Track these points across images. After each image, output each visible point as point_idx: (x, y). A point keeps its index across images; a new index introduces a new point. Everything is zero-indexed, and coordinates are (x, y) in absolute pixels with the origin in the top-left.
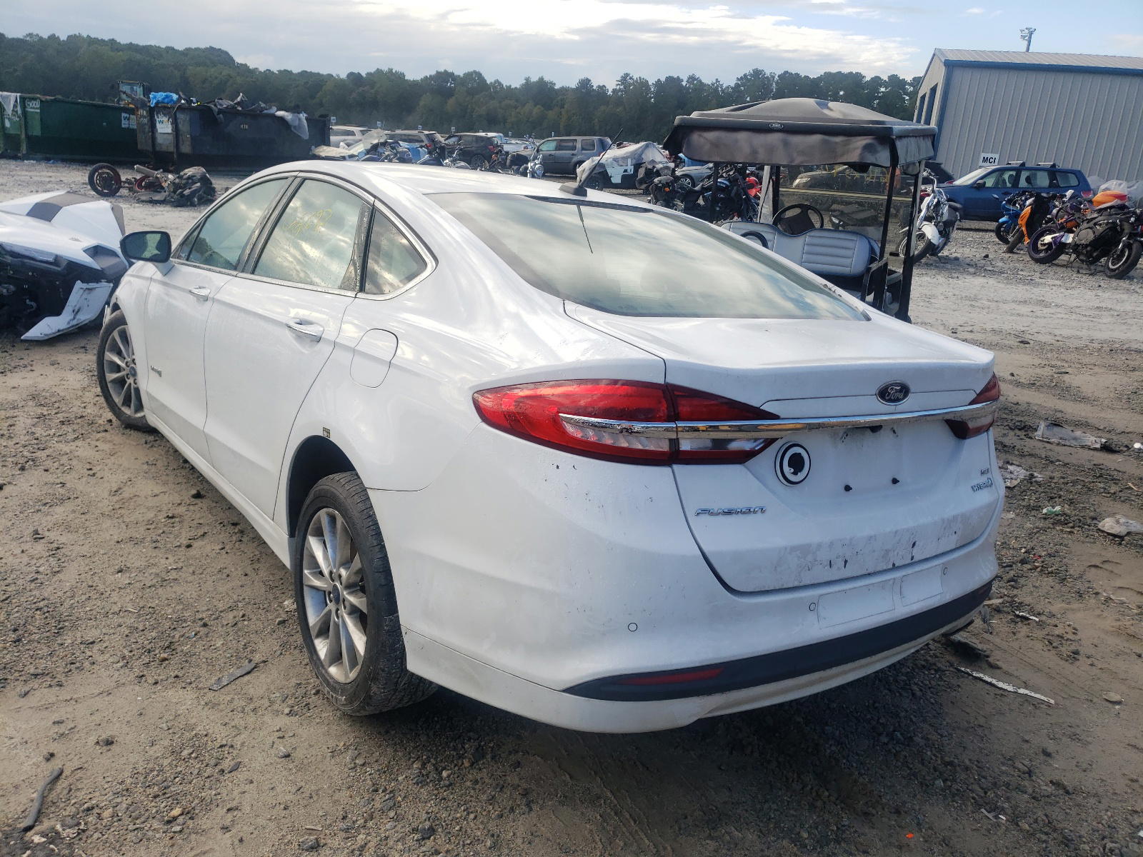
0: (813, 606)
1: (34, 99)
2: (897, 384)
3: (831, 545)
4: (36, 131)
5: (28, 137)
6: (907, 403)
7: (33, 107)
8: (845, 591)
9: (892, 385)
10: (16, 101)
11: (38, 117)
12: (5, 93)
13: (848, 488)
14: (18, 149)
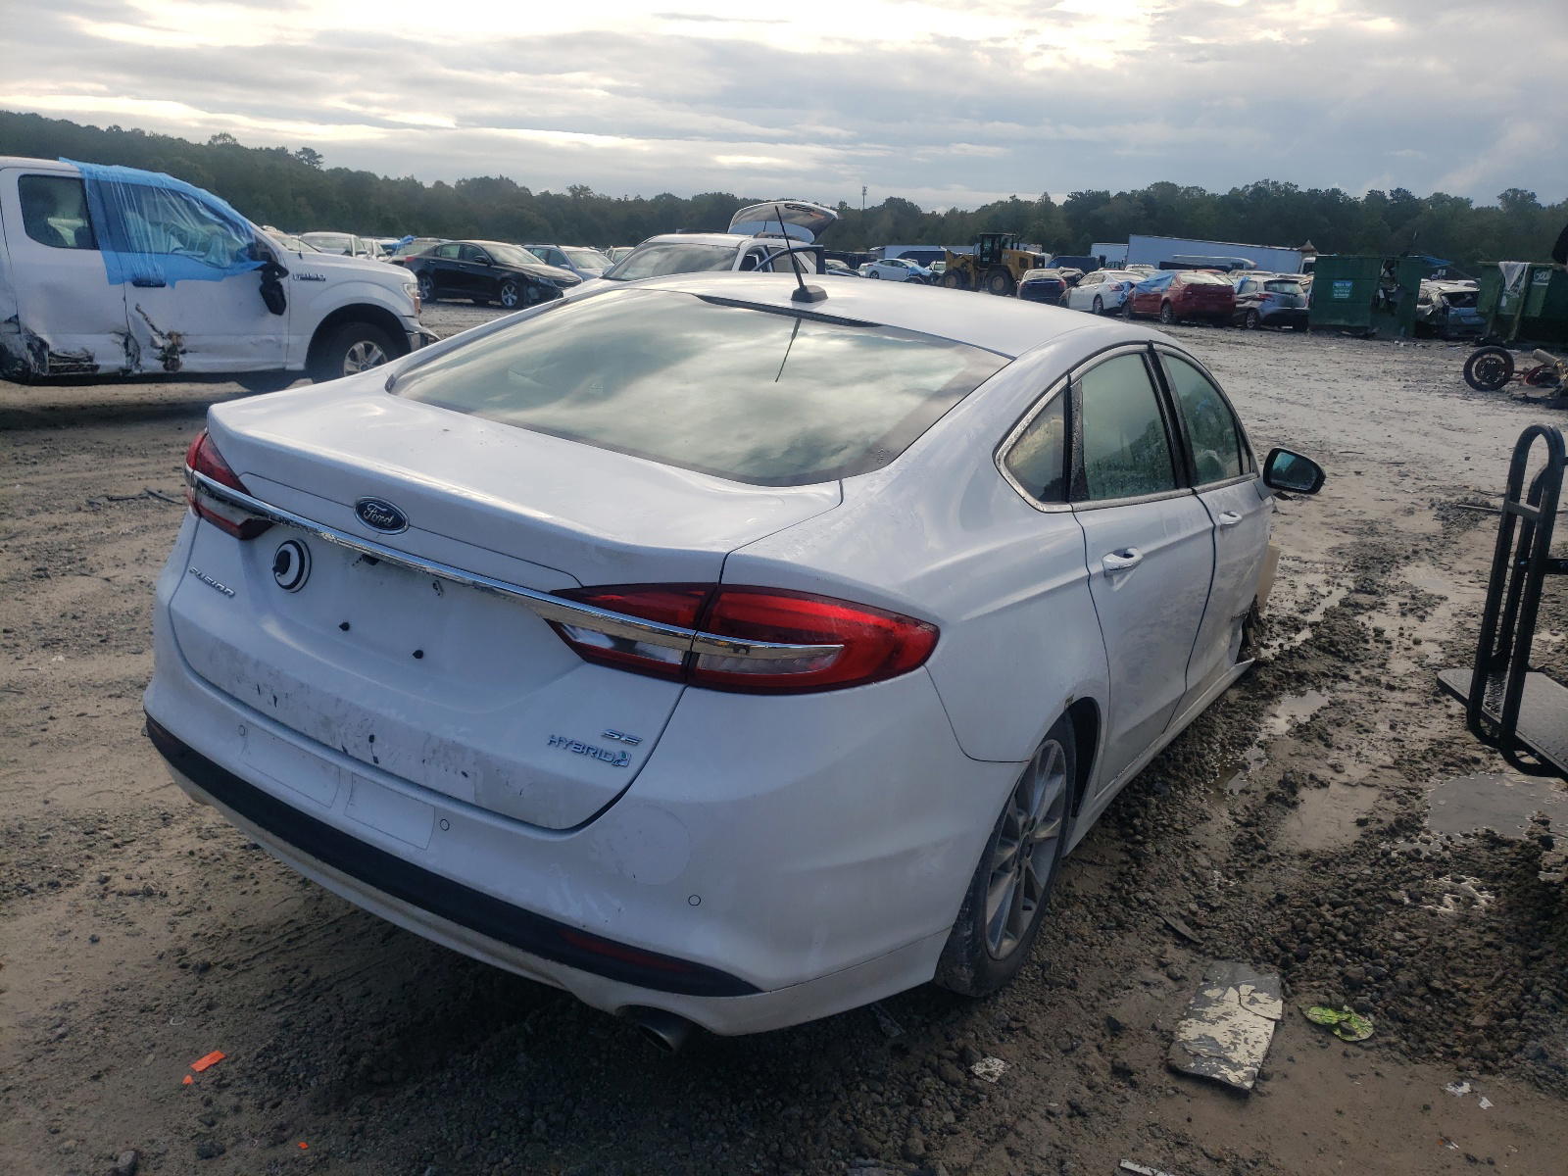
0: (243, 730)
1: (1546, 269)
2: (383, 505)
3: (257, 664)
4: (1535, 311)
5: (1522, 319)
6: (396, 538)
7: (1543, 279)
8: (275, 737)
9: (373, 501)
10: (1522, 273)
11: (1543, 293)
12: (1513, 263)
13: (345, 627)
14: (1507, 336)
